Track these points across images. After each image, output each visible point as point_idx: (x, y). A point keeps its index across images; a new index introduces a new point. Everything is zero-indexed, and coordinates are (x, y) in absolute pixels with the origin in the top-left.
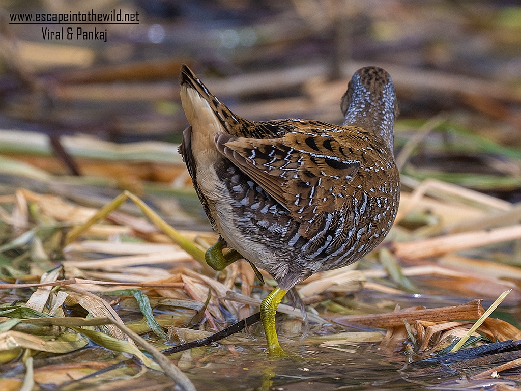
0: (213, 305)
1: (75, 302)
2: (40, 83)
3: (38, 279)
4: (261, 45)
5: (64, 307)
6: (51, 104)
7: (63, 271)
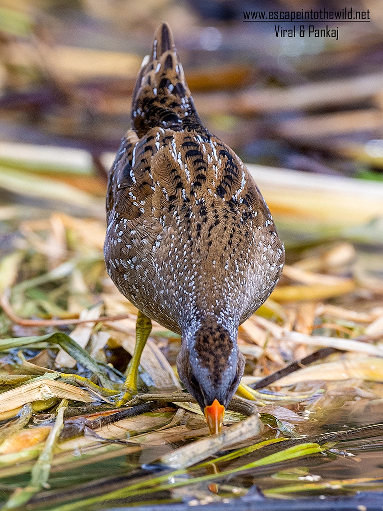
0: (272, 347)
1: (118, 343)
2: (81, 94)
3: (77, 317)
4: (329, 53)
5: (106, 349)
6: (93, 118)
7: (105, 308)
